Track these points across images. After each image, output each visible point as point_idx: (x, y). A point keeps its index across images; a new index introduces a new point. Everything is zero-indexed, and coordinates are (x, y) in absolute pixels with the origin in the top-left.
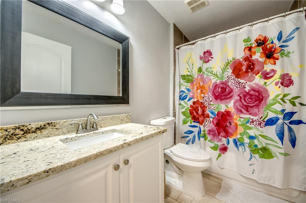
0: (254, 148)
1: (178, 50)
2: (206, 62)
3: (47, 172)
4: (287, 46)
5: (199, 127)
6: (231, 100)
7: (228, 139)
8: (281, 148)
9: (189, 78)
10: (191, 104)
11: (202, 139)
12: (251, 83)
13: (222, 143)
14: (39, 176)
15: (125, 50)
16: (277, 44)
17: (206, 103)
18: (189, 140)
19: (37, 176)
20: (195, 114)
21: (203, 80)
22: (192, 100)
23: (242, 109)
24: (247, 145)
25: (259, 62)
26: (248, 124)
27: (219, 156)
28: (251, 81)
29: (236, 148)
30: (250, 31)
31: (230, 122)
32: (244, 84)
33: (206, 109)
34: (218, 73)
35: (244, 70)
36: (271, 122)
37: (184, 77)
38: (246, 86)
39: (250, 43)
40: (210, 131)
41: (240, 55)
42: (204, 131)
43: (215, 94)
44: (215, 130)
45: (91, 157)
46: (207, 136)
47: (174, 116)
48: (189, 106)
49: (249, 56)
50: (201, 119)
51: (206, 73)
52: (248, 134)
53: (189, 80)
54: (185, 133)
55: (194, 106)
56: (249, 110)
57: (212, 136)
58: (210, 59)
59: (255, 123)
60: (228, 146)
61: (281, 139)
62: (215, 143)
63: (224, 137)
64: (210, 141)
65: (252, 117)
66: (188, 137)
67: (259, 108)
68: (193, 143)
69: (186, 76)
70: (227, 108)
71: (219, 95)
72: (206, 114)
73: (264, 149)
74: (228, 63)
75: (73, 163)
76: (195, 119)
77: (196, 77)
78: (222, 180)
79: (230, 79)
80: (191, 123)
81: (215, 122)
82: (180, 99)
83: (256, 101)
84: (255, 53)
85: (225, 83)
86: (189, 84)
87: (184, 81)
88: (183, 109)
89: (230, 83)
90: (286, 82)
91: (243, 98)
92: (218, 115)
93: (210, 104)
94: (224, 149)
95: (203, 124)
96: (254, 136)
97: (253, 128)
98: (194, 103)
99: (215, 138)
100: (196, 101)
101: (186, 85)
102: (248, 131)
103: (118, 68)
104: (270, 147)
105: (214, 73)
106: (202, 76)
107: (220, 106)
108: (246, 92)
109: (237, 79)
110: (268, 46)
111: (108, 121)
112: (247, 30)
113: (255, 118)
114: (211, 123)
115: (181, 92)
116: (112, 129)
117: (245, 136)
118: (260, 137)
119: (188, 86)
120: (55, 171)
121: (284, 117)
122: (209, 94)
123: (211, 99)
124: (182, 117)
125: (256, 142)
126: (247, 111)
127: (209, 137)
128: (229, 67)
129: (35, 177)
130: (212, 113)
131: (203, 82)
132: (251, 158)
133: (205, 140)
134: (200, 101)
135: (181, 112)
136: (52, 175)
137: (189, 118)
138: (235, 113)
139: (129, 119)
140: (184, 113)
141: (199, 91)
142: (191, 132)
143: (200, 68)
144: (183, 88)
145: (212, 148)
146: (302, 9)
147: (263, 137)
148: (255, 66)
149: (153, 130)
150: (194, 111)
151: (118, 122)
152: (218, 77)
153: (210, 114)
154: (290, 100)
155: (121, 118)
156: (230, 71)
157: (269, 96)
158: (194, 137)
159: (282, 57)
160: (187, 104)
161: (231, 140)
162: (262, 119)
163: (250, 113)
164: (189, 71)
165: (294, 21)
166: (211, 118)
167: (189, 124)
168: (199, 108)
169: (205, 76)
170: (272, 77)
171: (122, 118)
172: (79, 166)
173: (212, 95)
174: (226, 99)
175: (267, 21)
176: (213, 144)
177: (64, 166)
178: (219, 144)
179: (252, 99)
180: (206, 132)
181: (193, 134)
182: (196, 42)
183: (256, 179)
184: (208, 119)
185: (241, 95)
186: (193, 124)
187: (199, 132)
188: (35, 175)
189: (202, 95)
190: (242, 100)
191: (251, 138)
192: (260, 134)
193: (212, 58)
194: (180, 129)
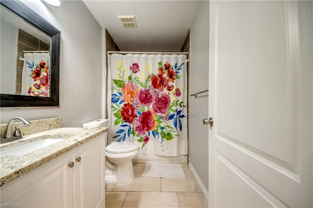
0: (164, 135)
1: (110, 56)
2: (134, 72)
3: (18, 173)
4: (179, 73)
5: (129, 126)
6: (151, 103)
7: (149, 132)
8: (176, 132)
9: (120, 83)
10: (122, 106)
11: (131, 135)
12: (162, 93)
13: (145, 136)
14: (11, 177)
15: (55, 45)
16: (175, 70)
17: (134, 105)
18: (121, 139)
19: (9, 178)
20: (126, 115)
21: (132, 86)
22: (124, 103)
23: (157, 110)
24: (160, 133)
25: (166, 79)
26: (160, 120)
27: (144, 145)
28: (162, 91)
29: (154, 137)
30: (162, 58)
31: (150, 119)
32: (158, 93)
33: (134, 110)
34: (143, 82)
35: (158, 83)
36: (171, 117)
37: (116, 82)
38: (159, 94)
39: (162, 66)
40: (137, 127)
41: (156, 73)
42: (133, 128)
43: (141, 99)
44: (141, 126)
45: (53, 156)
46: (135, 132)
47: (107, 117)
48: (121, 108)
49: (161, 75)
50: (131, 118)
51: (134, 81)
52: (160, 126)
53: (121, 85)
54: (117, 133)
55: (125, 108)
56: (161, 110)
57: (139, 131)
58: (137, 70)
59: (164, 118)
60: (149, 137)
61: (176, 126)
62: (141, 136)
63: (147, 131)
64: (137, 135)
65: (162, 115)
66: (119, 135)
67: (166, 109)
68: (123, 141)
69: (118, 81)
70: (148, 109)
71: (143, 100)
72: (135, 115)
73: (169, 134)
74: (150, 77)
75: (39, 163)
76: (126, 119)
77: (127, 83)
78: (145, 163)
79: (151, 88)
80: (122, 123)
81: (141, 121)
82: (112, 102)
83: (164, 104)
84: (164, 73)
85: (147, 91)
86: (121, 89)
87: (116, 85)
88: (115, 110)
89: (151, 91)
90: (178, 94)
91: (158, 102)
92: (143, 115)
93: (138, 106)
94: (147, 140)
95: (132, 123)
96: (163, 127)
97: (163, 122)
98: (125, 105)
99: (141, 133)
100: (126, 104)
101: (119, 89)
102: (160, 124)
103: (18, 55)
104: (171, 132)
105: (140, 82)
106: (132, 83)
107: (144, 108)
108: (159, 98)
109: (154, 89)
110: (171, 70)
111: (33, 126)
112: (160, 57)
113: (164, 115)
114: (138, 121)
115: (113, 95)
116: (42, 136)
117: (159, 128)
118: (166, 127)
119: (120, 90)
120: (24, 171)
121: (177, 114)
122: (137, 98)
123: (138, 103)
124: (115, 118)
125: (164, 130)
126: (160, 111)
127: (136, 133)
128: (150, 79)
129: (7, 179)
130: (139, 113)
131: (133, 88)
132: (162, 142)
133: (134, 135)
134: (131, 104)
135: (113, 114)
136: (22, 175)
137: (120, 119)
138: (153, 112)
139: (59, 123)
140: (116, 115)
141: (129, 95)
142: (122, 131)
143: (130, 76)
144: (115, 92)
145: (138, 141)
146: (185, 53)
147: (168, 126)
148: (164, 82)
149: (96, 130)
150: (125, 113)
151: (46, 128)
152: (143, 86)
153: (138, 115)
154: (179, 104)
155: (49, 123)
156: (150, 83)
157: (170, 101)
158: (125, 134)
159: (176, 79)
160: (119, 107)
161: (151, 132)
162: (167, 115)
163: (161, 112)
164: (121, 77)
165: (182, 58)
166: (138, 117)
167: (120, 124)
168: (130, 110)
169: (134, 84)
170: (172, 90)
171: (51, 123)
172: (44, 165)
173: (139, 99)
174: (148, 102)
175: (170, 54)
176: (140, 137)
177: (31, 166)
178: (144, 136)
179: (162, 103)
180: (135, 129)
181: (124, 132)
182: (127, 54)
183: (165, 155)
184: (136, 118)
185: (157, 100)
186: (124, 123)
187: (129, 130)
188: (8, 177)
189: (132, 99)
190: (157, 103)
191: (162, 128)
192: (166, 125)
193: (139, 70)
194: (112, 130)
